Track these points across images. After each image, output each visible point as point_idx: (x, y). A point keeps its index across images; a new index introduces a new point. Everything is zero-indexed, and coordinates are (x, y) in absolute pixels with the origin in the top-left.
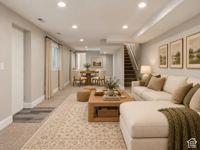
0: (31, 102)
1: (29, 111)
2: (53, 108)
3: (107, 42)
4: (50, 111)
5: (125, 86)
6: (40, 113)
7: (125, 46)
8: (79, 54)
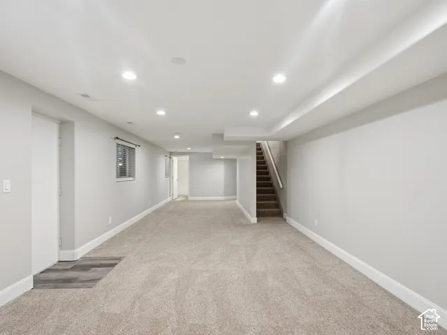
0: (73, 248)
1: (70, 266)
2: (119, 259)
3: (225, 139)
4: (113, 265)
5: (257, 216)
6: (93, 269)
7: (258, 145)
8: (175, 159)
